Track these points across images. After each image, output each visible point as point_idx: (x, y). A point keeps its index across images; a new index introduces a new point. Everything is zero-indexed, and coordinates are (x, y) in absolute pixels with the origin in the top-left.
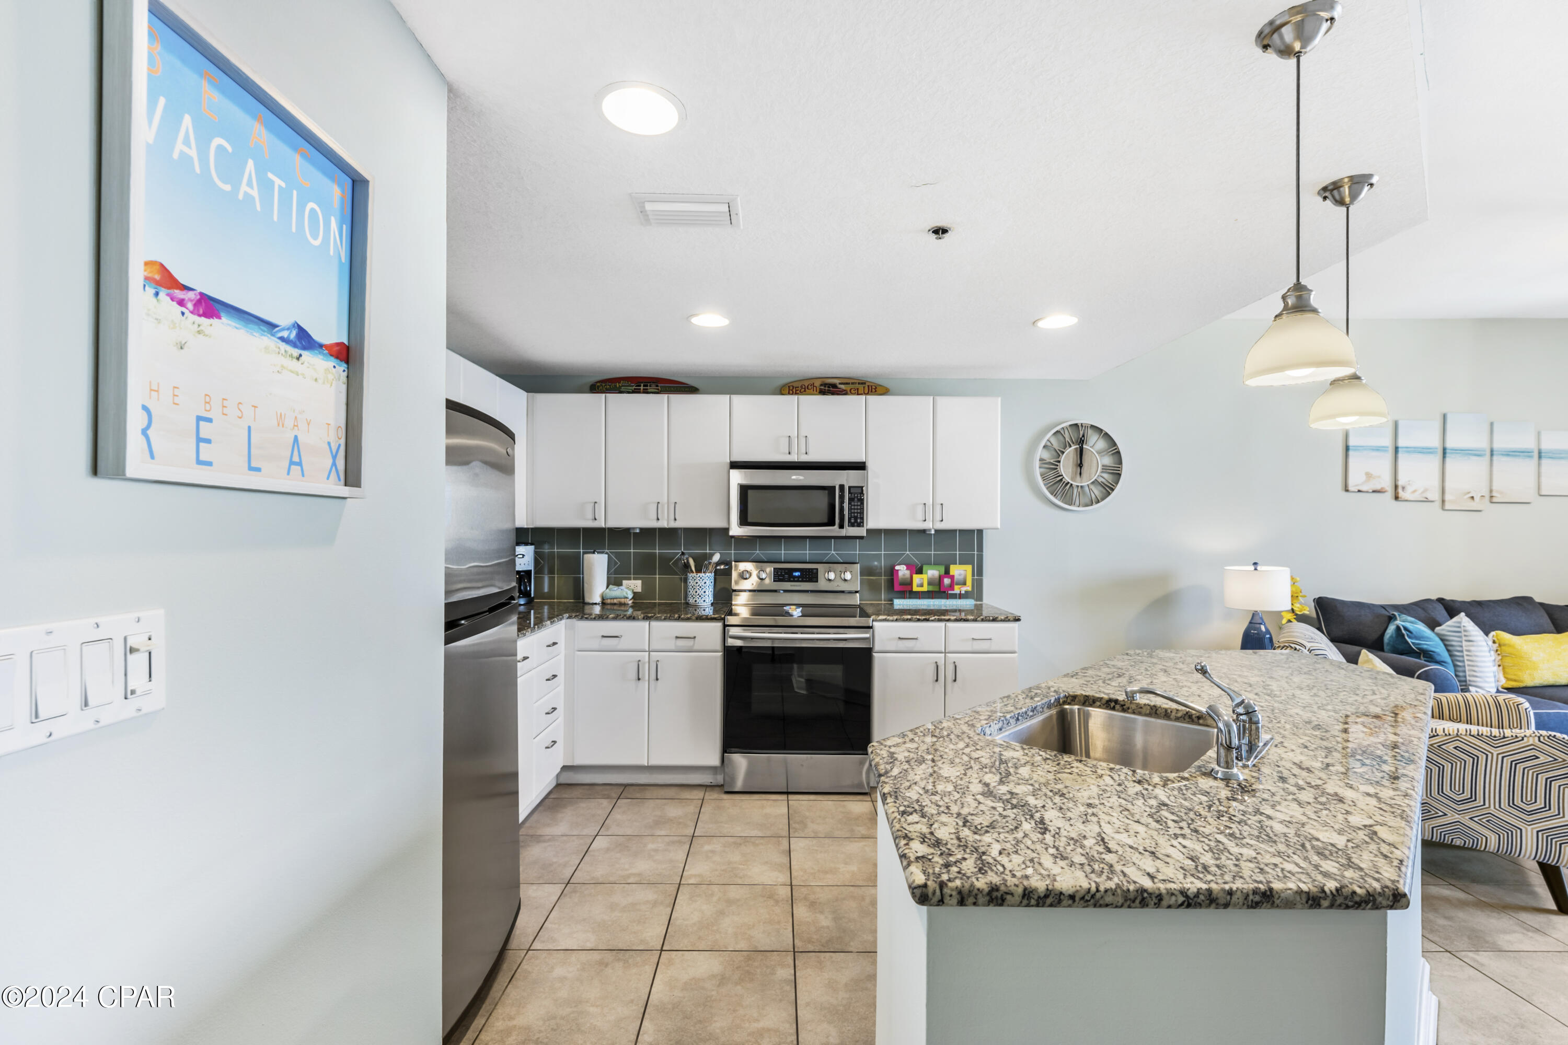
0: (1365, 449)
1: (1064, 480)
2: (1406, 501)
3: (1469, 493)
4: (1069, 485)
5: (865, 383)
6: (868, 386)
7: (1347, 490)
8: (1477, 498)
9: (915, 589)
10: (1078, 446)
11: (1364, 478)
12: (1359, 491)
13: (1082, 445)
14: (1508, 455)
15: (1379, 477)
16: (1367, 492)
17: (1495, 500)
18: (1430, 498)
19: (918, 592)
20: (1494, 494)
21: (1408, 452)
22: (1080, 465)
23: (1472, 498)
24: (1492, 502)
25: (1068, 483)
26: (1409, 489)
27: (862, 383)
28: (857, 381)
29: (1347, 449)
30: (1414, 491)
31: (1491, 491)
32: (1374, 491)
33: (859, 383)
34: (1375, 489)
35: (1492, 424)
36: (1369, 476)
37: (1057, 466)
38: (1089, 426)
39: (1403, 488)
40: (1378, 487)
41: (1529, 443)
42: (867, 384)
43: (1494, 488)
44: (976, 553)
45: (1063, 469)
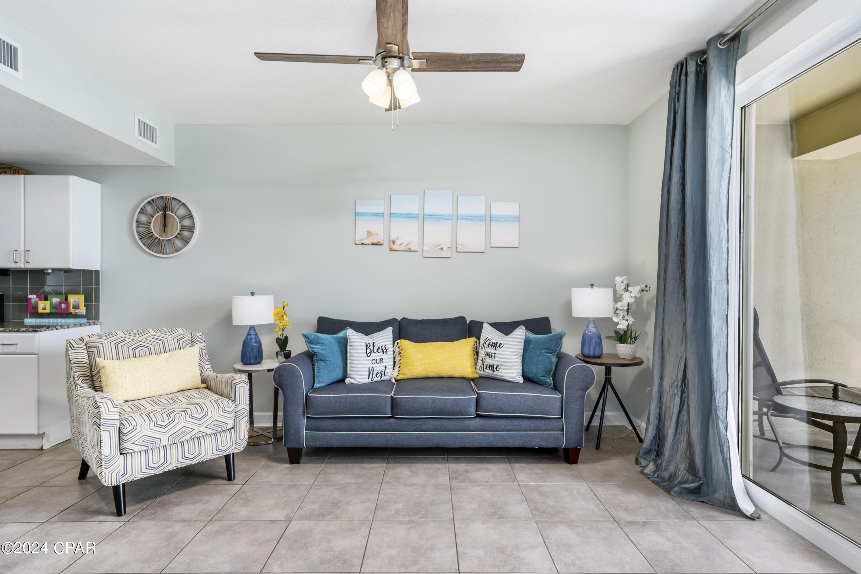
0: (366, 215)
1: (154, 236)
2: (396, 251)
3: (439, 245)
4: (158, 239)
5: (12, 168)
6: (14, 170)
8: (445, 249)
9: (40, 311)
10: (162, 212)
11: (366, 235)
12: (362, 244)
13: (165, 211)
14: (467, 219)
15: (376, 234)
16: (368, 245)
17: (460, 250)
18: (412, 249)
19: (42, 313)
20: (459, 246)
21: (397, 217)
22: (165, 226)
23: (442, 248)
24: (458, 251)
25: (157, 238)
26: (398, 243)
27: (10, 168)
28: (7, 166)
29: (355, 214)
30: (402, 244)
31: (456, 244)
32: (372, 244)
33: (8, 168)
34: (373, 243)
36: (369, 233)
37: (149, 225)
38: (171, 198)
39: (393, 242)
40: (376, 241)
41: (481, 210)
42: (14, 168)
43: (458, 242)
44: (94, 286)
45: (153, 228)
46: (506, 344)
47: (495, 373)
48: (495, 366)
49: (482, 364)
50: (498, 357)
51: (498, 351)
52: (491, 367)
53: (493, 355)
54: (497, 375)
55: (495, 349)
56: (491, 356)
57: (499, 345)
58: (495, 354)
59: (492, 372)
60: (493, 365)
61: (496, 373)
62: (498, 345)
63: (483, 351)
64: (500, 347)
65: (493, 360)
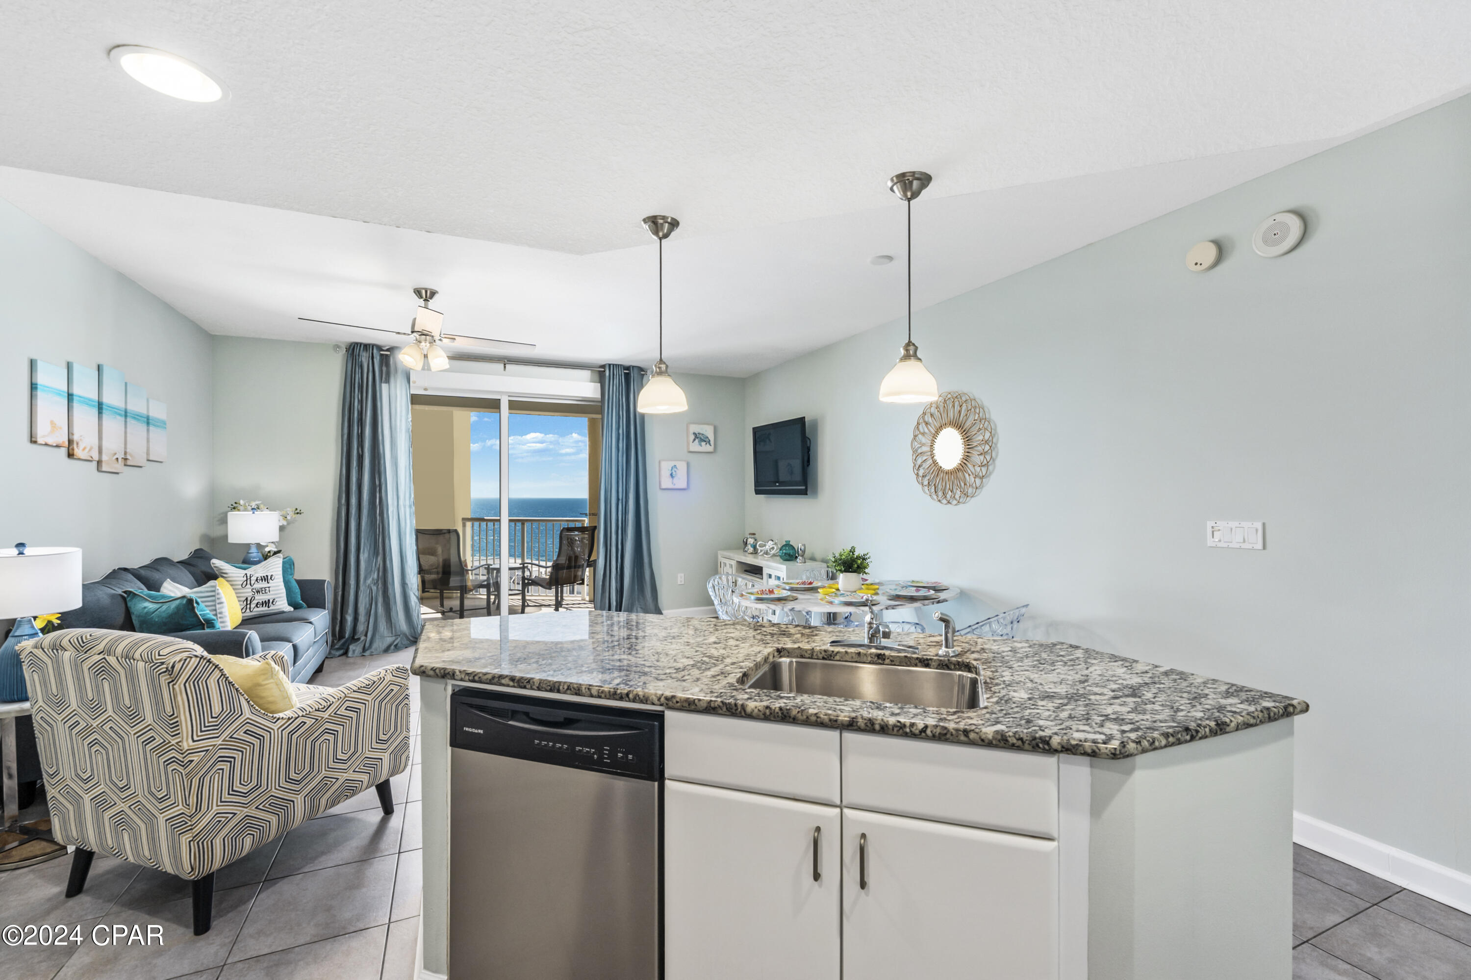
0: (50, 391)
2: (77, 458)
3: (114, 454)
7: (33, 441)
8: (120, 460)
11: (48, 427)
12: (45, 444)
14: (133, 418)
15: (57, 428)
16: (53, 446)
17: (129, 463)
18: (92, 457)
20: (128, 457)
21: (78, 401)
23: (117, 459)
24: (125, 465)
26: (82, 446)
29: (33, 387)
30: (84, 449)
31: (125, 453)
32: (57, 445)
34: (58, 443)
35: (126, 384)
36: (54, 425)
39: (77, 444)
40: (56, 441)
41: (143, 408)
43: (128, 451)
46: (276, 575)
47: (270, 608)
48: (271, 601)
49: (250, 604)
50: (273, 591)
51: (272, 583)
52: (266, 603)
53: (268, 589)
54: (272, 610)
55: (268, 583)
56: (263, 592)
57: (271, 578)
58: (269, 587)
59: (267, 608)
60: (269, 600)
61: (272, 607)
62: (269, 578)
63: (249, 588)
64: (273, 578)
65: (269, 595)
